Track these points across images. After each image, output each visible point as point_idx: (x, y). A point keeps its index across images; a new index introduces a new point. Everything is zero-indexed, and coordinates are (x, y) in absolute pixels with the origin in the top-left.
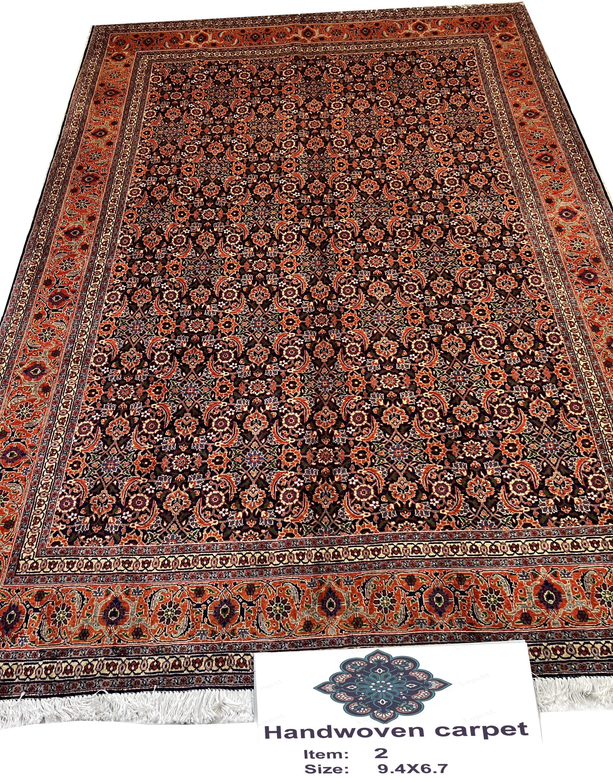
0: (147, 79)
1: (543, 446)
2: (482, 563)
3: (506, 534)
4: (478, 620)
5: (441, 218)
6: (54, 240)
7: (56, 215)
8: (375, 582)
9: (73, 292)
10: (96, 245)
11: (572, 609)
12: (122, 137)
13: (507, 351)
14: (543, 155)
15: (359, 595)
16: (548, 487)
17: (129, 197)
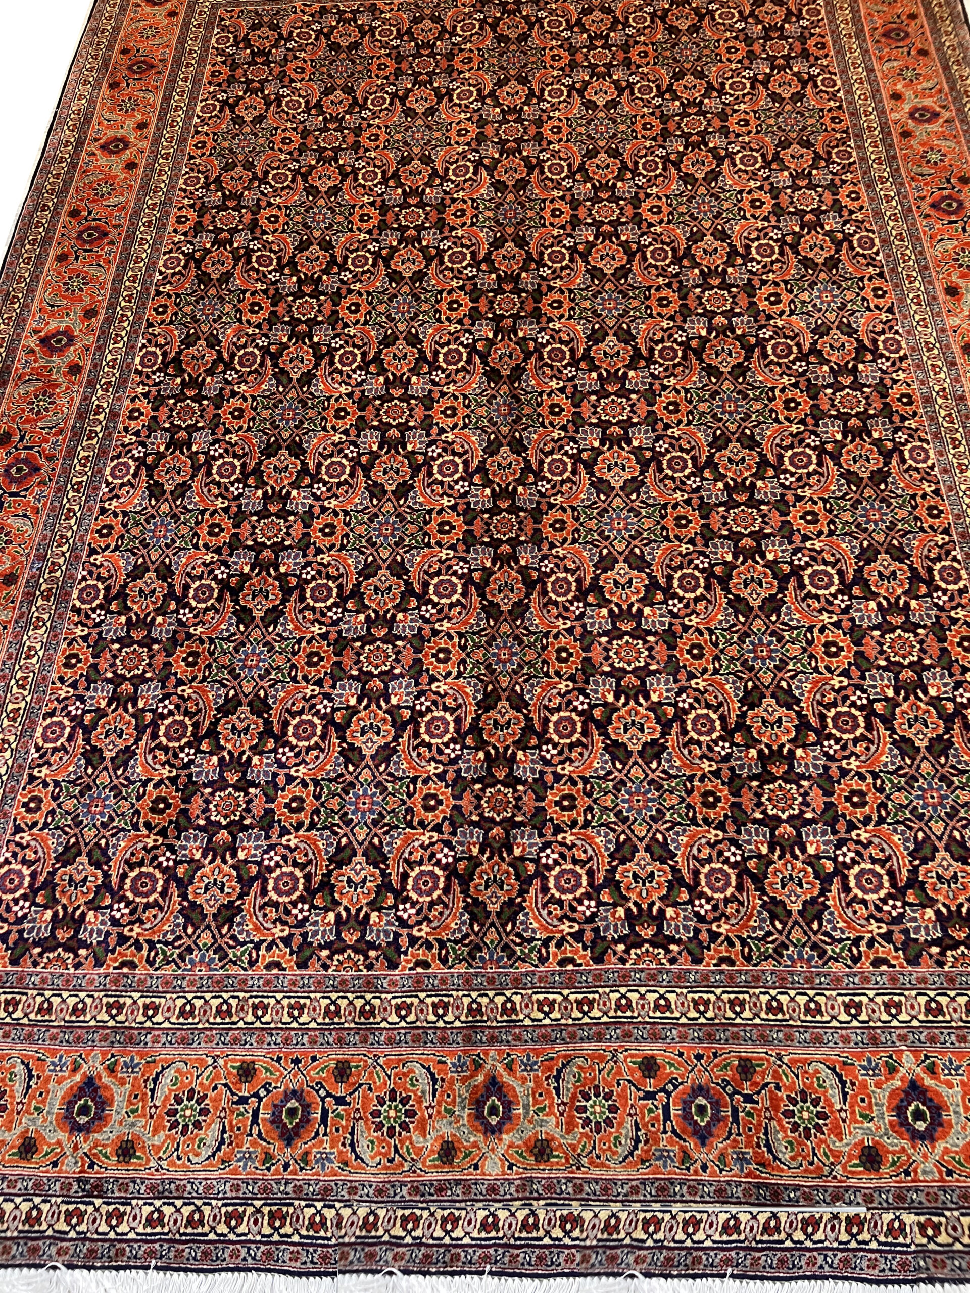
0: (206, 41)
1: (918, 797)
2: (789, 1038)
3: (838, 980)
4: (776, 1158)
5: (741, 325)
6: (20, 354)
7: (25, 306)
8: (580, 1067)
9: (50, 458)
10: (95, 366)
11: (961, 1143)
12: (155, 153)
13: (857, 598)
14: (944, 198)
15: (548, 1092)
16: (923, 883)
17: (161, 273)
